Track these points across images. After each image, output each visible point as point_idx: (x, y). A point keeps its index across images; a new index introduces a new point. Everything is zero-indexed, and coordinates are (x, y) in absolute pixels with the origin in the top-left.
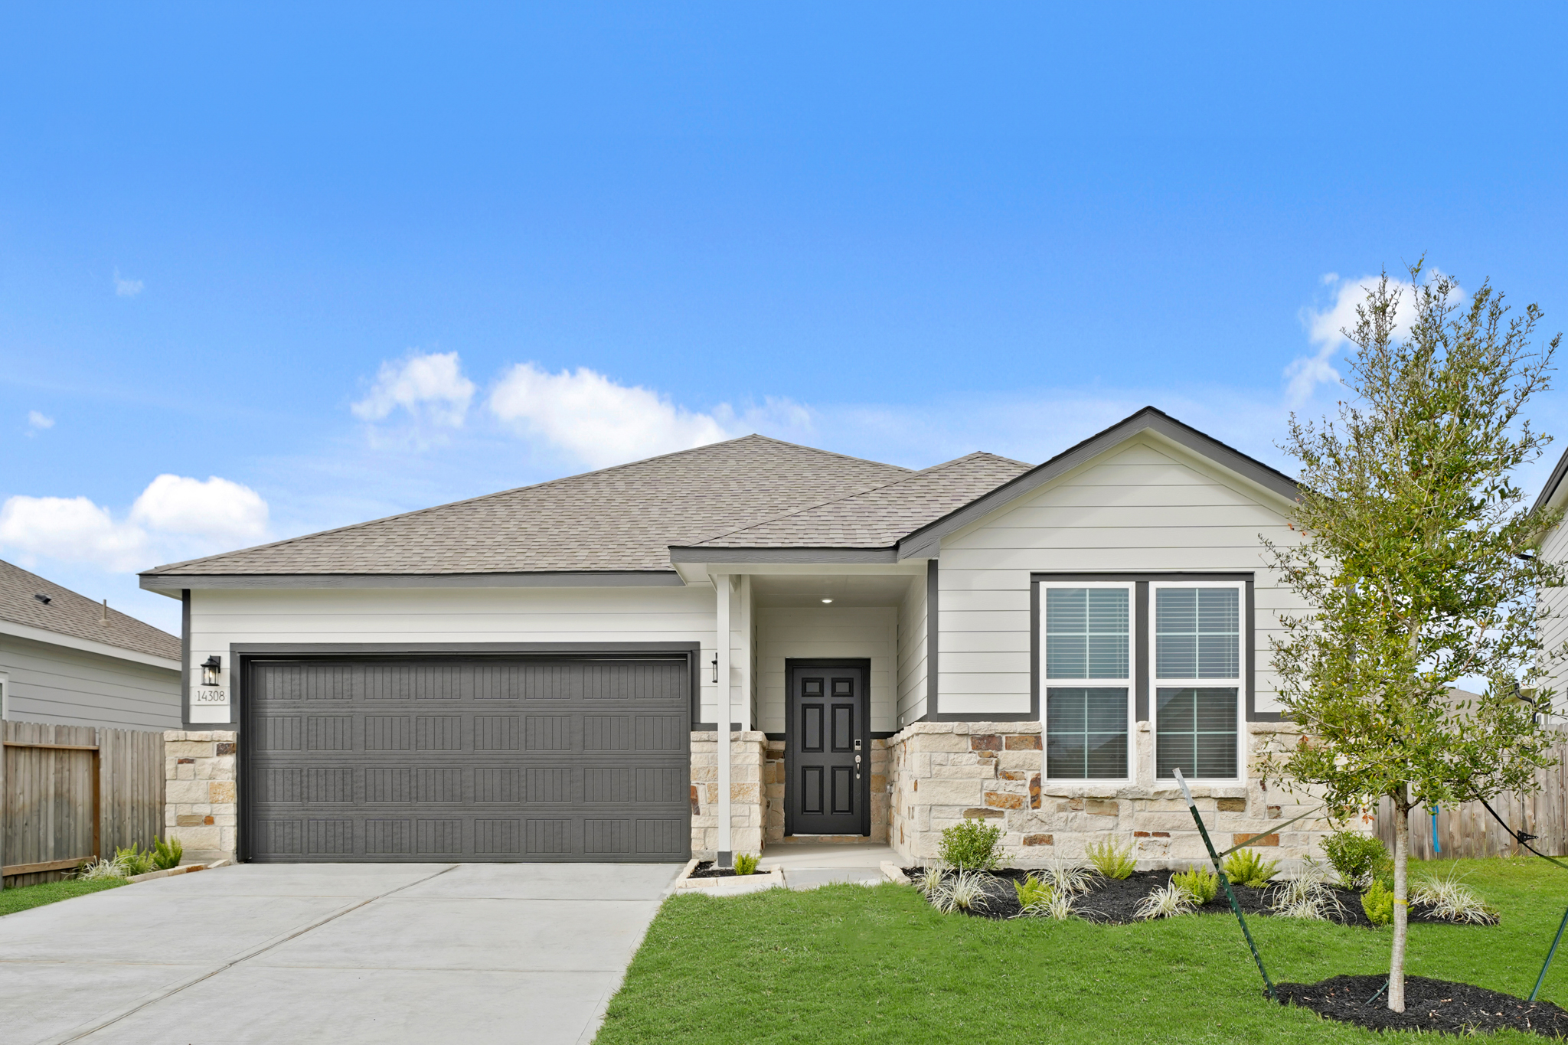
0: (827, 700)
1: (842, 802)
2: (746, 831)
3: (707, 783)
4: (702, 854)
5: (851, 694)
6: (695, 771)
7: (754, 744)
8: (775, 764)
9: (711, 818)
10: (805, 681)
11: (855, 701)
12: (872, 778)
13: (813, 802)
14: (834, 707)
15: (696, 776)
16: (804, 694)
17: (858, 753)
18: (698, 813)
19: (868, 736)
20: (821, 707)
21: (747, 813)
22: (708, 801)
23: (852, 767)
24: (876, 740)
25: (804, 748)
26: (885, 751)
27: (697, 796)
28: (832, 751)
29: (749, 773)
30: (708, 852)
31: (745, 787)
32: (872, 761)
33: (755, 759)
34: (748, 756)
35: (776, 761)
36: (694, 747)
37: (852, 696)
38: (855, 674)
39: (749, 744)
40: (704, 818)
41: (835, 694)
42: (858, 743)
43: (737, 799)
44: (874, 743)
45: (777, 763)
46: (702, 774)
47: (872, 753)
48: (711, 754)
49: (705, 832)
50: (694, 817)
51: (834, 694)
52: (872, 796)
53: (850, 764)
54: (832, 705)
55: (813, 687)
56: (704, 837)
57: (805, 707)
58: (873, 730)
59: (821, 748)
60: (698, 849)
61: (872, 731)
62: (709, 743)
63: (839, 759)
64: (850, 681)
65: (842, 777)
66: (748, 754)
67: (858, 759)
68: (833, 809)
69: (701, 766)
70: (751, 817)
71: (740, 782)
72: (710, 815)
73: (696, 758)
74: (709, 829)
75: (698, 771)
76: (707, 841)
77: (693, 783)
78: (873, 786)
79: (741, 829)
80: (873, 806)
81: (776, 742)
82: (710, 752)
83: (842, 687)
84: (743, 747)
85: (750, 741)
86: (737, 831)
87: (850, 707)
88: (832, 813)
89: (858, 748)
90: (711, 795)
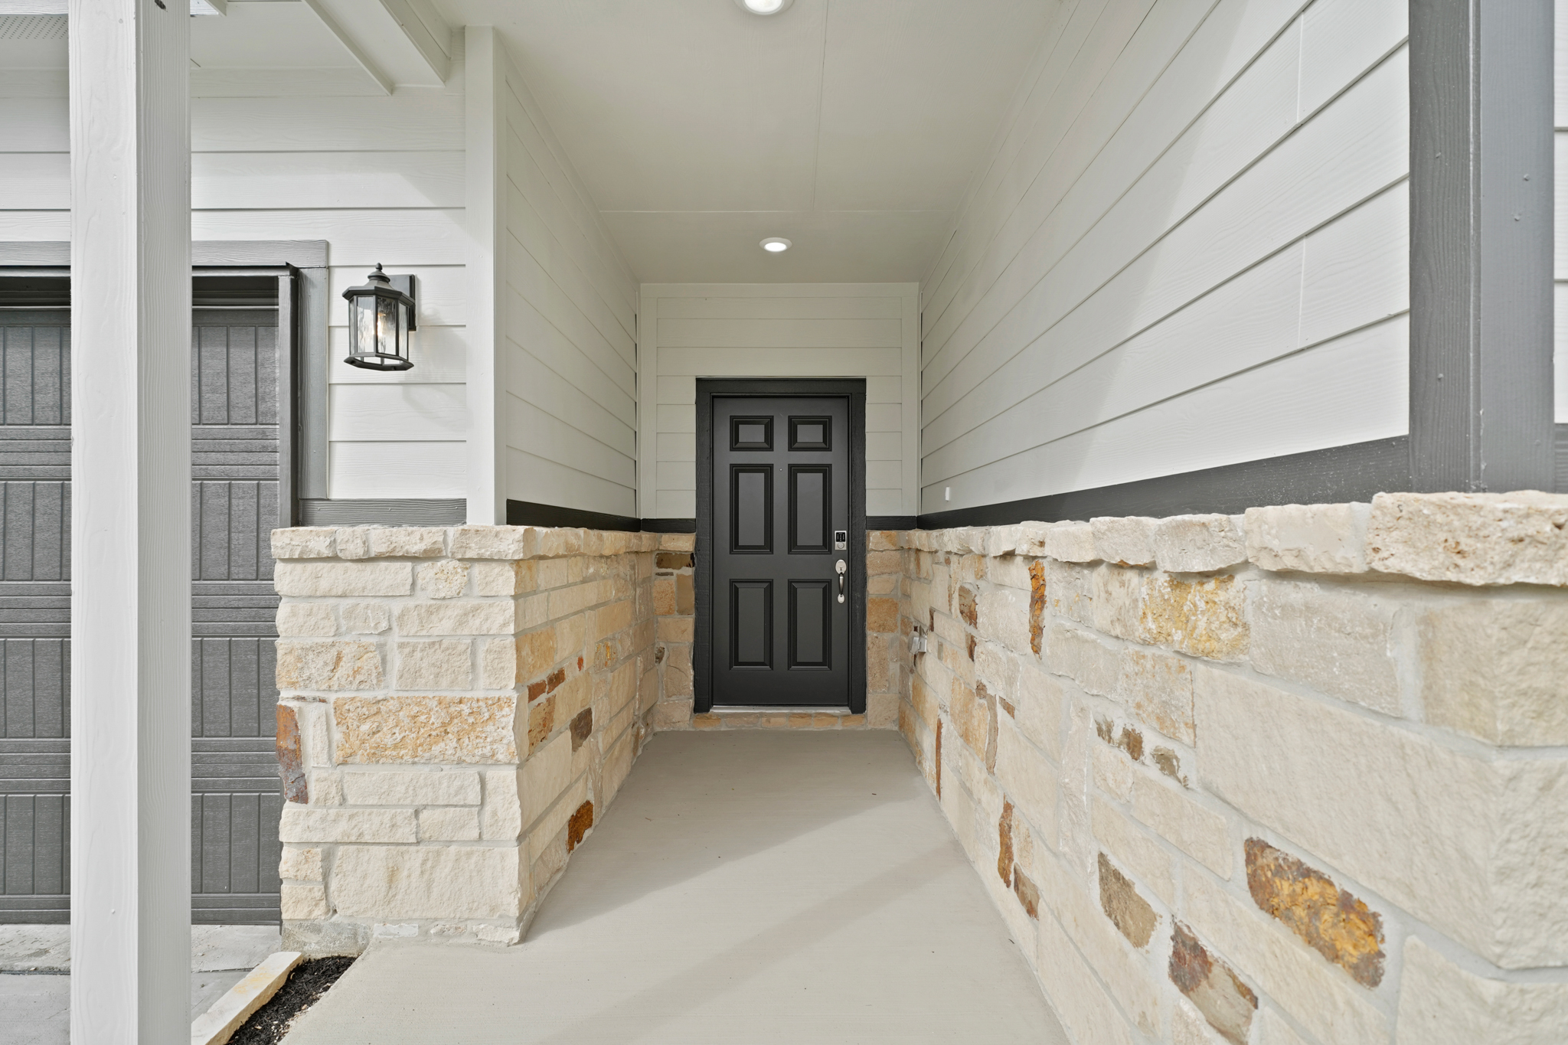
0: (781, 458)
1: (810, 645)
2: (469, 855)
3: (332, 697)
4: (317, 929)
5: (826, 445)
6: (290, 659)
7: (496, 568)
8: (673, 579)
9: (347, 812)
10: (736, 423)
11: (835, 458)
12: (869, 606)
13: (752, 646)
14: (794, 470)
15: (294, 675)
16: (735, 445)
17: (840, 555)
18: (302, 797)
19: (860, 524)
20: (768, 470)
21: (473, 796)
22: (338, 755)
23: (829, 582)
24: (878, 533)
25: (735, 545)
26: (898, 554)
27: (298, 741)
28: (790, 552)
29: (481, 662)
30: (335, 925)
31: (465, 709)
32: (870, 571)
33: (500, 620)
34: (476, 609)
35: (675, 572)
36: (284, 578)
37: (829, 449)
38: (836, 412)
39: (477, 569)
40: (320, 812)
41: (796, 445)
42: (841, 538)
43: (436, 749)
44: (875, 539)
45: (678, 576)
46: (317, 667)
47: (870, 558)
48: (345, 604)
49: (327, 858)
50: (289, 809)
51: (793, 444)
52: (869, 639)
53: (825, 576)
54: (791, 466)
55: (752, 434)
56: (326, 876)
57: (736, 470)
58: (871, 511)
59: (769, 545)
60: (301, 916)
61: (868, 514)
62: (339, 566)
63: (805, 566)
64: (826, 424)
65: (809, 600)
66: (476, 602)
67: (841, 566)
68: (793, 660)
69: (309, 642)
70: (488, 808)
71: (449, 695)
72: (344, 800)
73: (294, 614)
74: (341, 849)
75: (299, 659)
76: (334, 885)
77: (286, 697)
78: (871, 619)
79: (453, 848)
80: (872, 658)
81: (676, 536)
82: (343, 596)
83: (810, 434)
84: (459, 580)
85: (481, 560)
86: (438, 853)
87: (825, 470)
88: (789, 667)
89: (841, 546)
90: (347, 736)
